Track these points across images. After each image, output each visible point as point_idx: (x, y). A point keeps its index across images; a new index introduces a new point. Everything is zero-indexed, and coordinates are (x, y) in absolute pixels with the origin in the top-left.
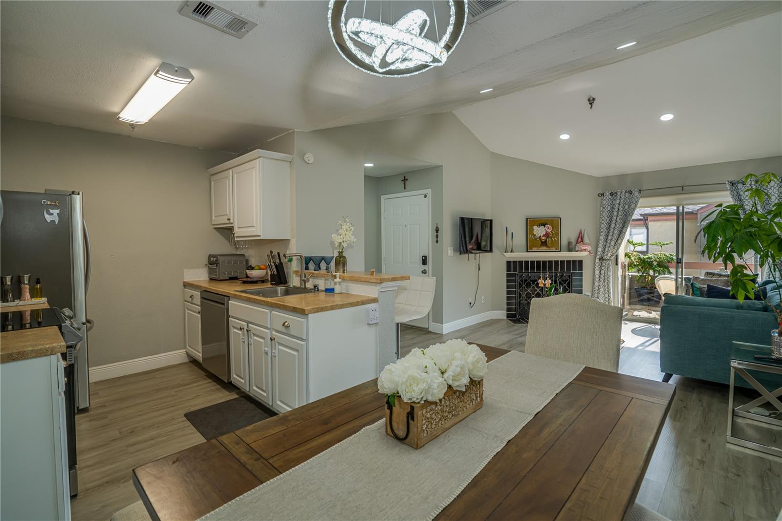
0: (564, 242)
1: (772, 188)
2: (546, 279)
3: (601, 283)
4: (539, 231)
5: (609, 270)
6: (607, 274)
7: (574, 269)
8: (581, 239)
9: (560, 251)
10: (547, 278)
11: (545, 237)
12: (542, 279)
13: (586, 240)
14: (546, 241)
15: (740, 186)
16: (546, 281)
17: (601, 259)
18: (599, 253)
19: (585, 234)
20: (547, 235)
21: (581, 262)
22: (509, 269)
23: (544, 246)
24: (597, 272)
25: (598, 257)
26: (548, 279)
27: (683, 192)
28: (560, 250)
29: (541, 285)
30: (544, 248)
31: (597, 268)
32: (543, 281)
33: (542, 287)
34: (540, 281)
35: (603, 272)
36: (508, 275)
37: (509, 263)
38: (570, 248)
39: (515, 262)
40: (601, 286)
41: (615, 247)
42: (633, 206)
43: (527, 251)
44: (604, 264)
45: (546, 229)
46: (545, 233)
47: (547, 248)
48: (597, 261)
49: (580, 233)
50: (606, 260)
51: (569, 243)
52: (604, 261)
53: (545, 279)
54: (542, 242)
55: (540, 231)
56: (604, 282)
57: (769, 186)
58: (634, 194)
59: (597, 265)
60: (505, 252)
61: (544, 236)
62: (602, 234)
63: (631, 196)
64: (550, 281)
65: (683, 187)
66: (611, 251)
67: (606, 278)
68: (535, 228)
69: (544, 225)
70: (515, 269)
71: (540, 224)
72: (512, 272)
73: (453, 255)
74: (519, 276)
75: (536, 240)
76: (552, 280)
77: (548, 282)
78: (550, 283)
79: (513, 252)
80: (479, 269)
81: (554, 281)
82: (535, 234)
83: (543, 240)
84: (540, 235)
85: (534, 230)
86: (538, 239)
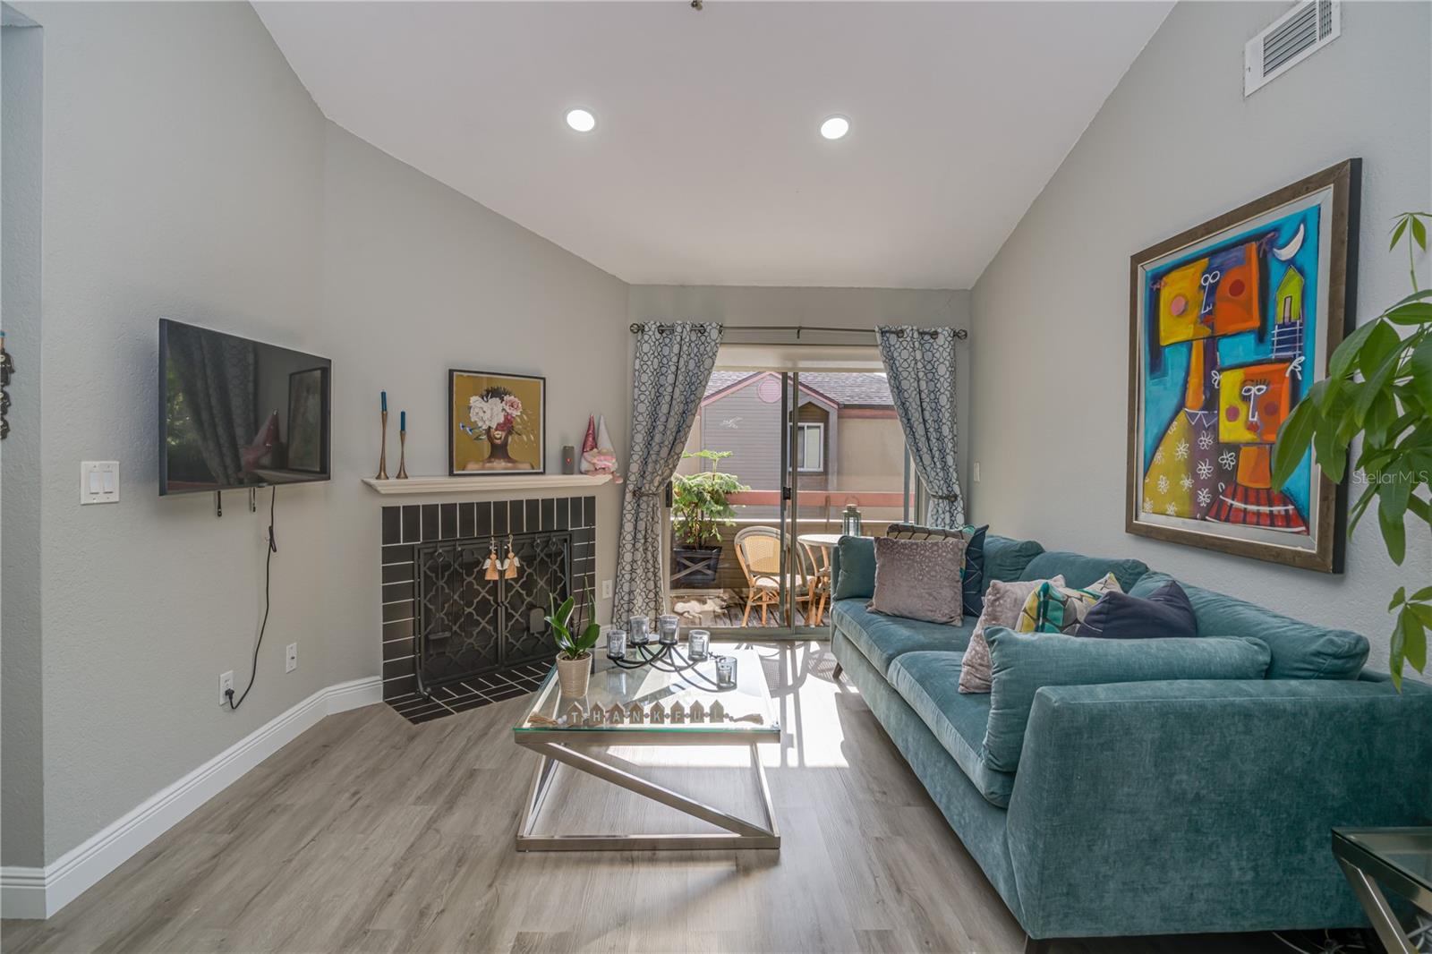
0: (554, 450)
1: (941, 349)
2: (507, 557)
3: (639, 555)
4: (487, 413)
5: (656, 519)
6: (652, 531)
7: (576, 522)
8: (594, 439)
9: (543, 473)
10: (507, 552)
11: (503, 430)
12: (493, 556)
13: (604, 441)
14: (505, 444)
15: (893, 339)
16: (507, 562)
17: (638, 494)
18: (632, 478)
19: (602, 427)
20: (507, 425)
21: (591, 501)
22: (390, 533)
23: (499, 458)
24: (628, 527)
25: (631, 487)
26: (511, 555)
27: (798, 341)
28: (541, 470)
29: (491, 576)
30: (500, 465)
31: (629, 517)
32: (498, 564)
33: (495, 582)
34: (488, 564)
35: (641, 525)
36: (388, 555)
37: (390, 514)
38: (568, 464)
39: (411, 511)
40: (639, 563)
41: (670, 462)
42: (708, 362)
43: (451, 474)
44: (644, 506)
45: (507, 408)
46: (502, 420)
47: (510, 465)
48: (629, 497)
49: (591, 423)
50: (648, 495)
51: (567, 452)
52: (645, 498)
53: (502, 556)
54: (494, 446)
55: (489, 412)
56: (646, 550)
57: (934, 344)
58: (709, 333)
59: (629, 507)
60: (379, 477)
61: (499, 428)
62: (639, 428)
63: (703, 339)
64: (516, 562)
65: (799, 329)
66: (660, 472)
67: (650, 540)
68: (475, 401)
70: (411, 534)
71: (488, 392)
72: (402, 544)
73: (115, 497)
74: (425, 554)
75: (477, 438)
76: (522, 559)
77: (512, 564)
78: (517, 567)
79: (406, 477)
80: (272, 547)
81: (528, 560)
82: (472, 420)
83: (498, 442)
84: (488, 423)
85: (470, 408)
86: (484, 437)
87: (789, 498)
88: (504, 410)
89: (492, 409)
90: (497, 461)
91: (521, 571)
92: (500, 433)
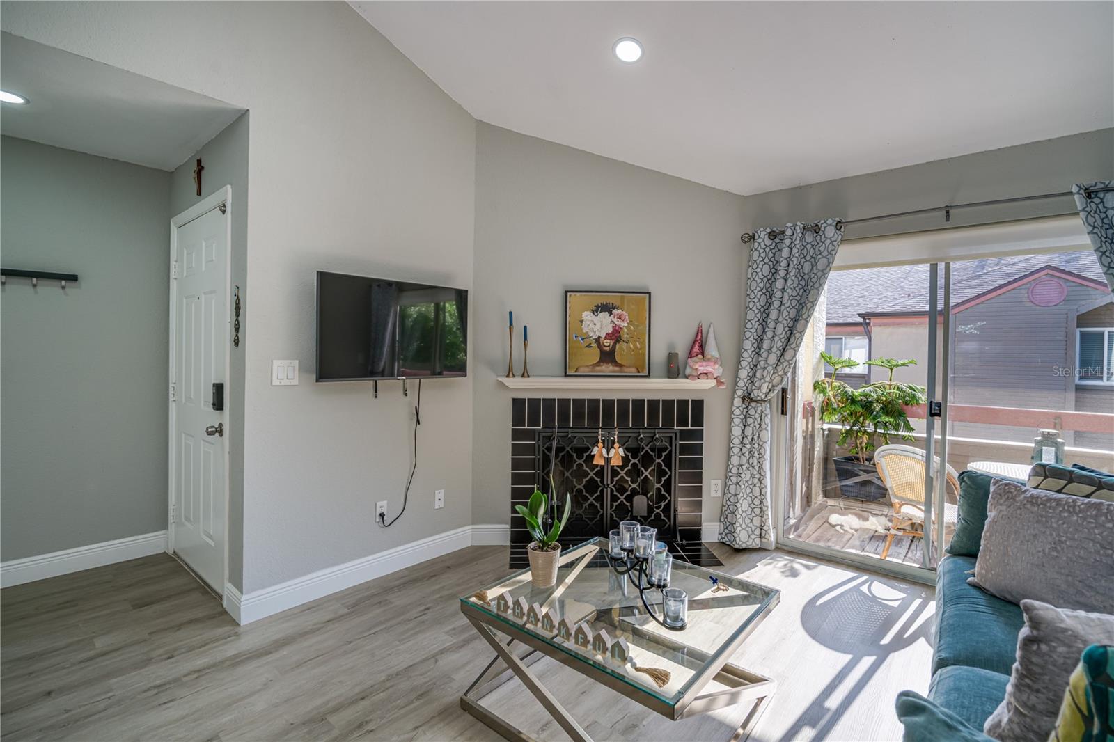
0: (659, 355)
2: (612, 447)
3: (744, 460)
5: (763, 426)
6: (759, 437)
7: (683, 421)
8: (701, 346)
9: (648, 376)
10: (613, 442)
11: (611, 339)
12: (600, 445)
13: (712, 350)
14: (613, 351)
16: (612, 452)
17: (748, 399)
18: (741, 384)
19: (711, 335)
20: (616, 335)
21: (698, 405)
22: (517, 419)
23: (608, 363)
24: (737, 431)
25: (739, 393)
26: (616, 445)
27: (948, 226)
29: (599, 461)
30: (608, 368)
31: (737, 421)
32: (605, 452)
33: (602, 467)
34: (595, 451)
35: (749, 431)
36: (516, 435)
37: (518, 404)
38: (673, 369)
39: (534, 403)
40: (744, 468)
41: (780, 368)
42: (821, 263)
43: (566, 376)
44: (752, 412)
46: (610, 330)
47: (617, 368)
48: (737, 402)
49: (699, 331)
50: (757, 401)
51: (672, 357)
52: (753, 404)
53: (609, 445)
54: (603, 353)
56: (752, 456)
59: (737, 412)
60: (508, 376)
61: (608, 336)
62: (748, 334)
63: (818, 238)
64: (621, 452)
65: (948, 209)
66: (768, 379)
67: (756, 446)
69: (607, 308)
70: (534, 421)
71: (598, 307)
72: (526, 427)
73: (296, 382)
74: (544, 437)
75: (588, 346)
76: (627, 449)
77: (617, 454)
78: (622, 457)
79: (529, 376)
80: (418, 422)
81: (633, 451)
82: (584, 331)
83: (607, 349)
84: (598, 334)
85: (582, 321)
86: (594, 345)
87: (939, 415)
88: (612, 322)
89: (601, 322)
90: (605, 365)
91: (625, 460)
92: (609, 341)
